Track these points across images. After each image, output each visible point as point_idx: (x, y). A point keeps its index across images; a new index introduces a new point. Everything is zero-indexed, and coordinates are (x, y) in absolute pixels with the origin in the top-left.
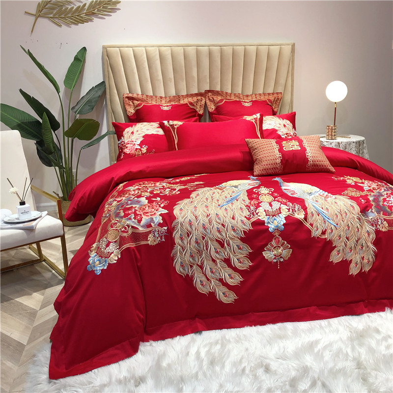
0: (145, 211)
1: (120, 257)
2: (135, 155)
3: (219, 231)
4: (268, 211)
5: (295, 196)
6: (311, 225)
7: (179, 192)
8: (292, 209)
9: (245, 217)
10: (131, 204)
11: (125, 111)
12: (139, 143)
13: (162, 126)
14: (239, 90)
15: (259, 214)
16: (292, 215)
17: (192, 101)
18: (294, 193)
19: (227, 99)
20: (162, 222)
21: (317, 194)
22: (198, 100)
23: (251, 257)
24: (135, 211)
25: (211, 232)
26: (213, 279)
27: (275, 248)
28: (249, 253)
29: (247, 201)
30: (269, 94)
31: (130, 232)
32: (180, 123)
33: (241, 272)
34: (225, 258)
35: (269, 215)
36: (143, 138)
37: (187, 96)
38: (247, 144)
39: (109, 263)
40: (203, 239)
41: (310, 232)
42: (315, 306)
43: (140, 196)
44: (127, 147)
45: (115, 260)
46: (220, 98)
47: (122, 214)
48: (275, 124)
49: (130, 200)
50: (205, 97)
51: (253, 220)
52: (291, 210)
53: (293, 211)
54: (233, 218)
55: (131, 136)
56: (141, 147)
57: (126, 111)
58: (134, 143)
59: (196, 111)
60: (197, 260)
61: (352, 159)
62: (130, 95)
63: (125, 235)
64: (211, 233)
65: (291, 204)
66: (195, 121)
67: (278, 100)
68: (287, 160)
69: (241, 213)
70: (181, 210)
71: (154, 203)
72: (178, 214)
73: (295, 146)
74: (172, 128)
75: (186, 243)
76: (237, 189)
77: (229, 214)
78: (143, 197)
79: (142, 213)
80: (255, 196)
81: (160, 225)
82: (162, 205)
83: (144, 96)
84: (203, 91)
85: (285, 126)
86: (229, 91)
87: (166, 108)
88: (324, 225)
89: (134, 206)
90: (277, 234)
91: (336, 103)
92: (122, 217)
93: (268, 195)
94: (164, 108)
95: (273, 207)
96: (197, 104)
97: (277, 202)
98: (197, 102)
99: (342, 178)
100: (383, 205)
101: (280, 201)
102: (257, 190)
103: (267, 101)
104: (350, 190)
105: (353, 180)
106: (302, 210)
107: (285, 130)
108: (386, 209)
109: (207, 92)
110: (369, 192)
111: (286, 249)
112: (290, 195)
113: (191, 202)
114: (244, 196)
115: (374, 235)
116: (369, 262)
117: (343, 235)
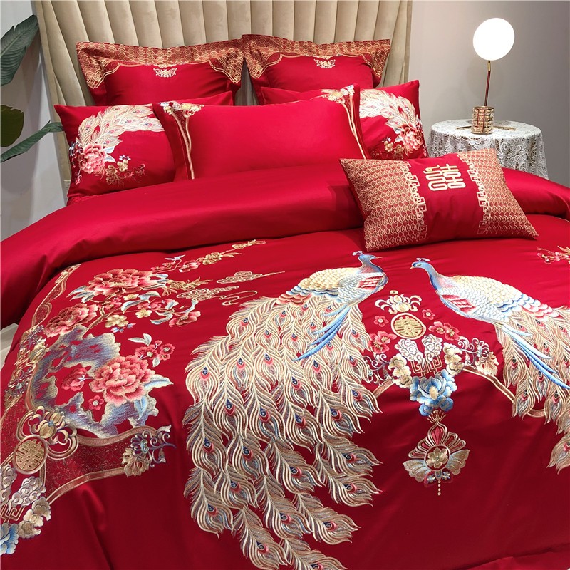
0: (112, 382)
1: (48, 518)
2: (105, 176)
3: (301, 426)
4: (416, 362)
5: (470, 314)
6: (513, 389)
7: (198, 313)
8: (470, 355)
9: (364, 383)
10: (78, 357)
11: (83, 78)
12: (111, 152)
13: (158, 113)
14: (309, 35)
15: (394, 374)
16: (472, 369)
17: (218, 58)
18: (467, 306)
19: (287, 54)
20: (156, 412)
21: (519, 309)
22: (229, 54)
23: (376, 476)
24: (88, 381)
25: (281, 428)
26: (289, 536)
27: (432, 450)
28: (374, 467)
29: (366, 338)
30: (365, 43)
31: (74, 445)
32: (196, 108)
33: (354, 513)
34: (316, 488)
35: (419, 375)
36: (120, 141)
37: (208, 46)
38: (345, 171)
39: (20, 539)
40: (262, 449)
41: (508, 405)
42: (509, 556)
43: (100, 329)
44: (87, 160)
45: (38, 528)
46: (271, 51)
47: (54, 392)
48: (382, 108)
49: (77, 343)
50: (243, 49)
51: (382, 389)
52: (467, 357)
53: (471, 359)
54: (335, 389)
55: (94, 136)
56: (117, 160)
57: (85, 78)
58: (102, 150)
59: (225, 78)
60: (248, 496)
61: (557, 197)
62: (92, 45)
63: (61, 456)
64: (282, 432)
65: (466, 342)
66: (225, 102)
67: (384, 55)
68: (438, 213)
69: (354, 374)
70: (205, 373)
71: (137, 354)
72: (199, 389)
73: (455, 180)
74: (179, 118)
75: (219, 459)
76: (334, 299)
77: (324, 378)
78: (109, 330)
79: (104, 390)
80: (381, 321)
81: (153, 422)
82: (156, 362)
83: (121, 47)
84: (239, 37)
85: (400, 110)
86: (290, 37)
87: (165, 74)
88: (539, 388)
89: (85, 364)
90: (437, 420)
91: (489, 61)
92: (52, 403)
93: (410, 317)
94: (161, 72)
95: (426, 352)
96: (227, 64)
97: (435, 337)
98: (228, 59)
99: (558, 255)
101: (439, 332)
102: (383, 303)
103: (364, 57)
106: (492, 355)
107: (401, 120)
109: (247, 38)
111: (456, 449)
112: (458, 313)
113: (230, 347)
114: (355, 323)
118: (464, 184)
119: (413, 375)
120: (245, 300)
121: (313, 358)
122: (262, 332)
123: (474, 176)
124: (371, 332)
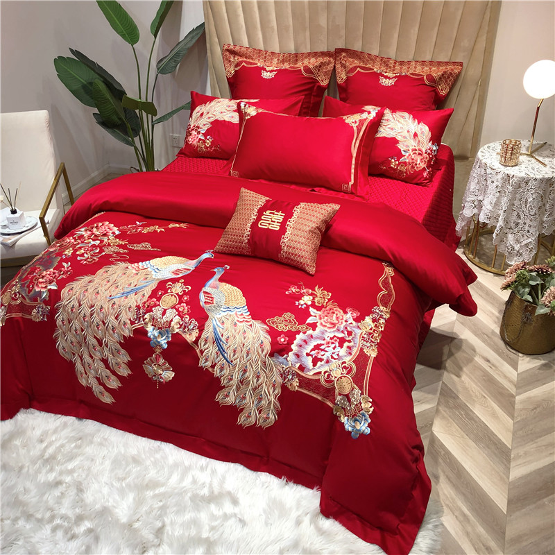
1: (4, 324)
2: (197, 147)
4: (157, 320)
5: (206, 307)
6: (202, 352)
7: (97, 260)
8: (185, 327)
9: (130, 320)
12: (203, 132)
15: (145, 321)
16: (182, 334)
17: (311, 66)
18: (210, 301)
19: (363, 68)
20: (47, 299)
21: (234, 313)
26: (91, 374)
27: (155, 365)
28: (129, 361)
29: (145, 299)
31: (19, 302)
33: (120, 378)
34: (103, 358)
35: (155, 326)
36: (211, 125)
37: (310, 54)
40: (82, 331)
41: (198, 359)
48: (401, 131)
50: (335, 59)
51: (137, 326)
54: (116, 318)
55: (199, 119)
56: (206, 138)
57: (225, 69)
58: (200, 130)
59: (315, 81)
63: (13, 303)
65: (187, 319)
67: (453, 79)
69: (128, 314)
71: (58, 271)
72: (66, 294)
73: (276, 223)
75: (67, 329)
76: (155, 273)
77: (115, 311)
80: (160, 293)
81: (45, 302)
82: (61, 277)
83: (251, 50)
84: (333, 50)
85: (415, 135)
87: (267, 75)
88: (215, 358)
90: (158, 351)
93: (175, 297)
94: (265, 73)
95: (165, 316)
96: (319, 70)
97: (175, 311)
98: (320, 66)
99: (304, 291)
100: (308, 355)
101: (180, 309)
102: (170, 285)
103: (425, 78)
104: (286, 317)
105: (314, 299)
106: (197, 331)
107: (412, 144)
108: (308, 362)
109: (339, 51)
110: (307, 328)
111: (167, 369)
112: (201, 303)
113: (90, 282)
114: (148, 292)
115: (280, 390)
116: (268, 418)
117: (237, 377)
118: (279, 227)
119: (152, 325)
120: (118, 260)
121: (114, 300)
122: (108, 279)
123: (290, 223)
124: (150, 297)
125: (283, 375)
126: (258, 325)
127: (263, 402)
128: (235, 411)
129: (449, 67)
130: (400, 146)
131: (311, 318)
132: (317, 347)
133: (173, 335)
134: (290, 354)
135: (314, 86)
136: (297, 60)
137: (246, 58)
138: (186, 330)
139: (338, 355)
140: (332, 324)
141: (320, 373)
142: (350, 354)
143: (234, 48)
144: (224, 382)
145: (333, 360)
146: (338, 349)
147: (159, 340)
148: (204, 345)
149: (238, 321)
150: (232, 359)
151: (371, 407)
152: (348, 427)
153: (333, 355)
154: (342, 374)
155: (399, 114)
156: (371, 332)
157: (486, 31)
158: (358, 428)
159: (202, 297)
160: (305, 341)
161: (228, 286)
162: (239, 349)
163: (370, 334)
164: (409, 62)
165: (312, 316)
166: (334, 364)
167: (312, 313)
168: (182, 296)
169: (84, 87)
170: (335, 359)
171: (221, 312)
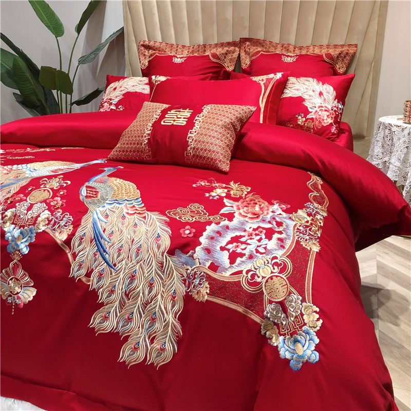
4: (20, 216)
6: (75, 255)
8: (55, 222)
12: (116, 103)
16: (51, 232)
17: (218, 53)
21: (123, 205)
22: (227, 51)
27: (11, 279)
29: (10, 195)
35: (16, 224)
36: (123, 97)
41: (69, 266)
46: (257, 49)
48: (306, 91)
50: (240, 48)
55: (111, 93)
58: (112, 101)
59: (222, 67)
65: (59, 214)
73: (182, 119)
80: (30, 189)
83: (163, 44)
84: (238, 40)
88: (93, 262)
93: (48, 191)
94: (176, 59)
95: (30, 212)
96: (225, 57)
97: (45, 205)
98: (226, 54)
99: (217, 185)
100: (222, 249)
101: (52, 204)
102: (46, 181)
103: (324, 56)
104: (192, 207)
105: (229, 191)
106: (71, 227)
107: (318, 101)
108: (224, 258)
109: (244, 40)
110: (221, 219)
111: (27, 285)
112: (81, 198)
114: (14, 189)
115: (182, 305)
116: (163, 350)
117: (120, 288)
118: (185, 123)
119: (13, 223)
123: (199, 119)
124: (17, 193)
125: (187, 281)
126: (154, 216)
127: (157, 325)
128: (116, 340)
129: (345, 49)
130: (306, 104)
131: (225, 209)
132: (235, 240)
133: (38, 235)
134: (198, 249)
135: (221, 70)
136: (205, 51)
137: (159, 51)
138: (57, 226)
139: (265, 248)
140: (254, 214)
141: (241, 272)
142: (283, 247)
143: (149, 43)
144: (103, 296)
145: (258, 254)
146: (265, 241)
147: (19, 243)
148: (79, 245)
149: (128, 213)
150: (115, 261)
151: (318, 320)
152: (284, 353)
153: (258, 248)
154: (272, 272)
155: (303, 79)
156: (308, 224)
157: (377, 16)
158: (301, 353)
159: (84, 192)
160: (218, 232)
161: (118, 181)
162: (126, 248)
163: (307, 227)
164: (308, 47)
165: (227, 206)
166: (259, 261)
167: (227, 204)
168: (58, 191)
169: (8, 72)
170: (261, 253)
171: (105, 205)
